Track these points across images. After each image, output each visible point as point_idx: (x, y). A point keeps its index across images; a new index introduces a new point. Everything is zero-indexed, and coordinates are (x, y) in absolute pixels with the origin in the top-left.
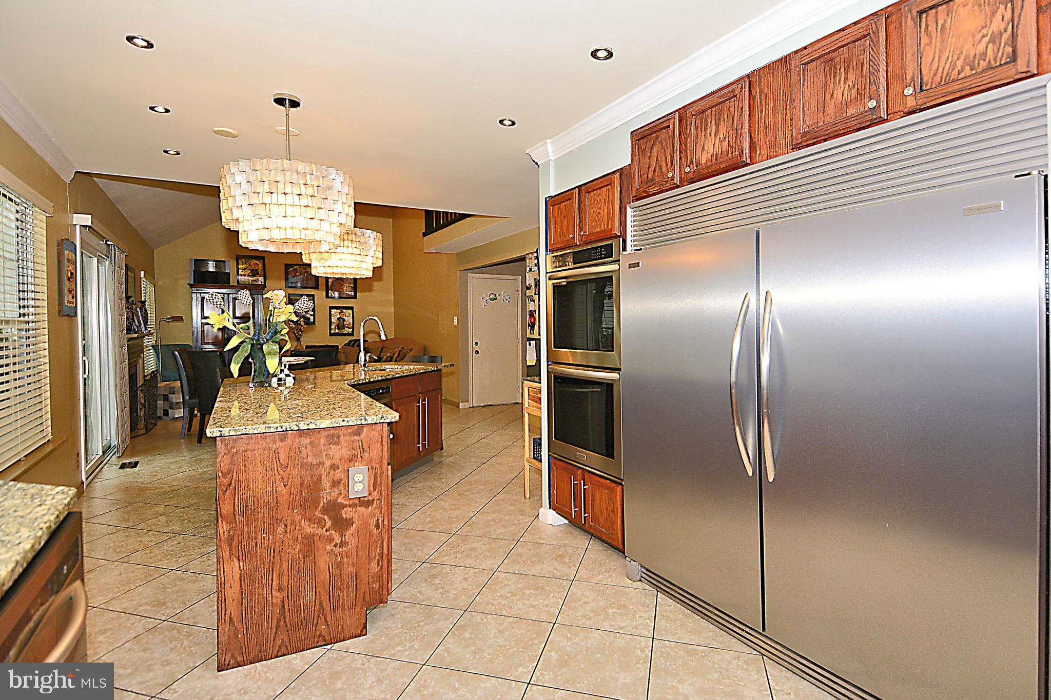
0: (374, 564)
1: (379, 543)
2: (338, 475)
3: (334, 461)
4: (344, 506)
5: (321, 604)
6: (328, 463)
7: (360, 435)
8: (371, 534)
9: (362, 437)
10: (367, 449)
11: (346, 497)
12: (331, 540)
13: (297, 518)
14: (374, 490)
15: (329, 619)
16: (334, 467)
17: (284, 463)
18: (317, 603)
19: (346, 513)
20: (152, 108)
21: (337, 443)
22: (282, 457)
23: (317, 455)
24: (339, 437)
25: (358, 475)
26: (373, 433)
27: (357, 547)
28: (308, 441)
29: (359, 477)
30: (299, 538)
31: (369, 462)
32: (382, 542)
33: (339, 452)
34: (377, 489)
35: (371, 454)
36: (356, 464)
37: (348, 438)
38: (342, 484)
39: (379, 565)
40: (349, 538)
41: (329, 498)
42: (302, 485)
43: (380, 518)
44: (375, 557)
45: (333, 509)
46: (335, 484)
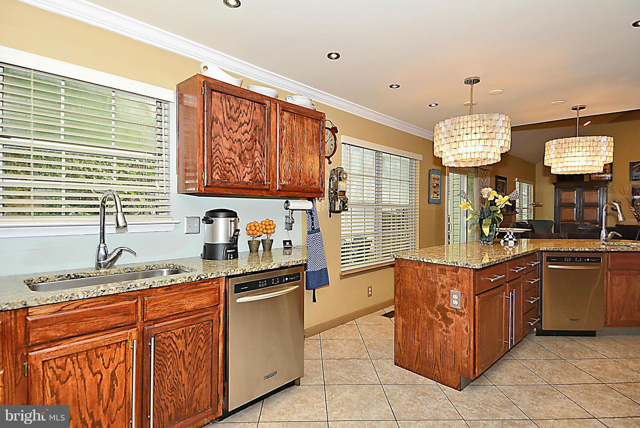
0: (465, 352)
1: (468, 340)
2: (445, 292)
3: (443, 284)
4: (448, 311)
5: (436, 358)
6: (440, 284)
7: (457, 272)
8: (463, 334)
9: (458, 273)
10: (461, 282)
11: (449, 305)
12: (442, 327)
13: (426, 307)
14: (465, 308)
15: (440, 369)
16: (443, 286)
17: (420, 277)
18: (435, 357)
19: (449, 315)
20: (430, 106)
21: (445, 274)
22: (419, 274)
23: (435, 277)
24: (445, 271)
25: (456, 295)
26: (464, 273)
27: (455, 336)
28: (430, 269)
29: (455, 297)
30: (427, 319)
31: (462, 290)
32: (470, 342)
33: (446, 279)
34: (467, 308)
35: (463, 285)
36: (455, 289)
37: (450, 272)
38: (447, 297)
39: (467, 354)
40: (451, 330)
41: (440, 303)
42: (427, 291)
43: (469, 326)
44: (465, 348)
45: (443, 310)
46: (444, 296)
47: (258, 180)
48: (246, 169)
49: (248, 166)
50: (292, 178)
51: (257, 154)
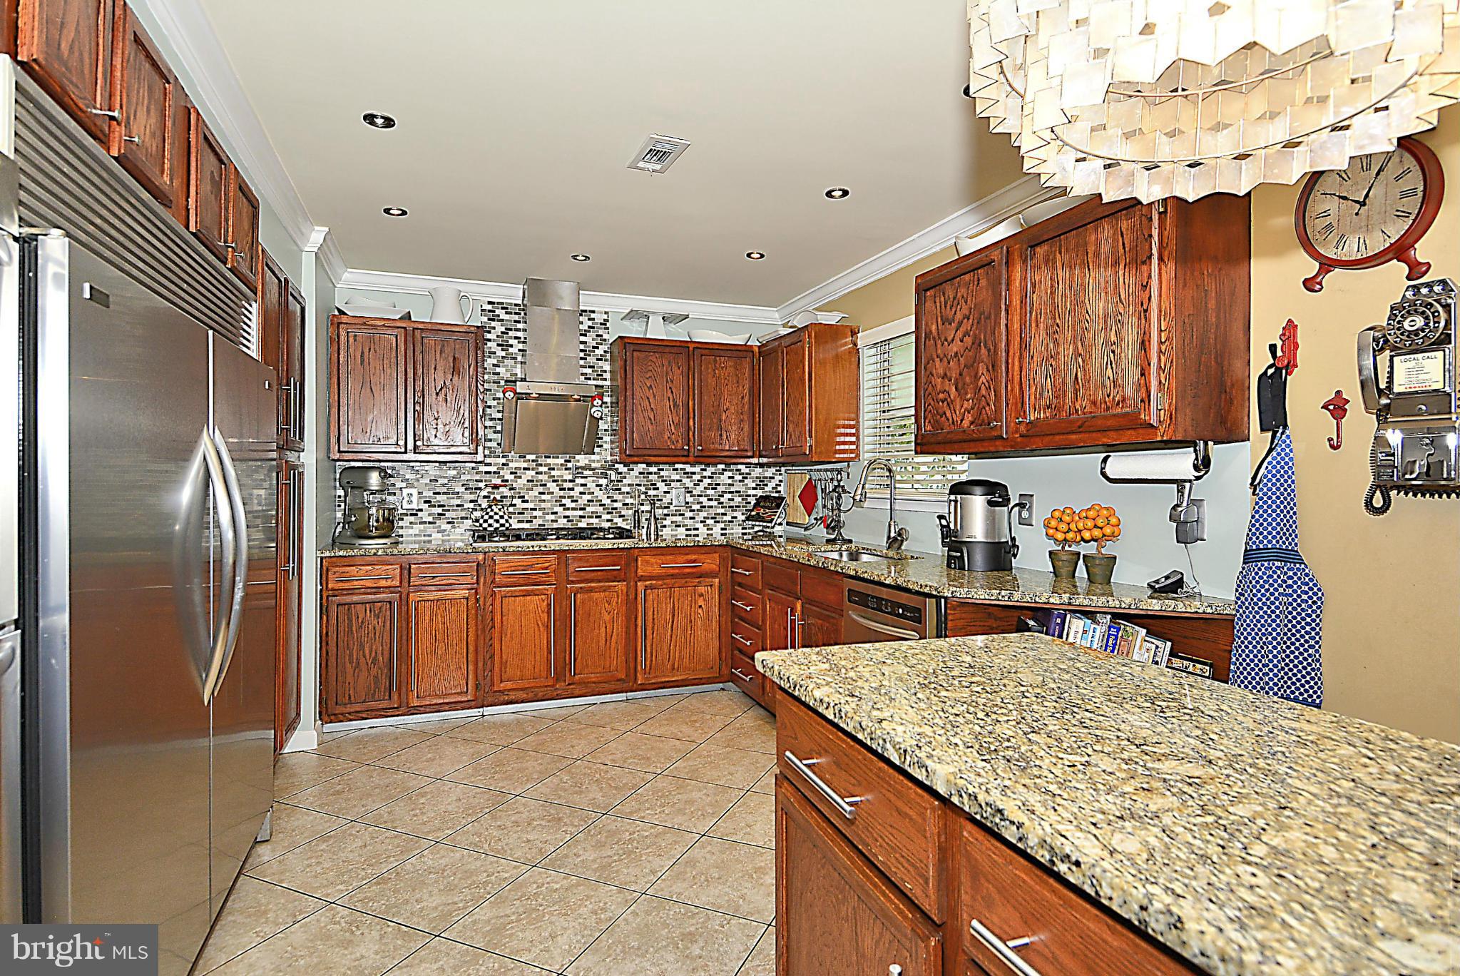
47: (983, 420)
48: (966, 405)
49: (969, 396)
50: (1054, 400)
51: (982, 369)
